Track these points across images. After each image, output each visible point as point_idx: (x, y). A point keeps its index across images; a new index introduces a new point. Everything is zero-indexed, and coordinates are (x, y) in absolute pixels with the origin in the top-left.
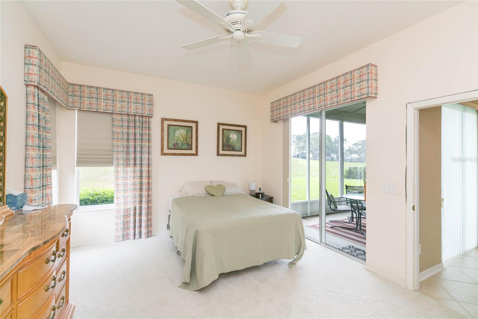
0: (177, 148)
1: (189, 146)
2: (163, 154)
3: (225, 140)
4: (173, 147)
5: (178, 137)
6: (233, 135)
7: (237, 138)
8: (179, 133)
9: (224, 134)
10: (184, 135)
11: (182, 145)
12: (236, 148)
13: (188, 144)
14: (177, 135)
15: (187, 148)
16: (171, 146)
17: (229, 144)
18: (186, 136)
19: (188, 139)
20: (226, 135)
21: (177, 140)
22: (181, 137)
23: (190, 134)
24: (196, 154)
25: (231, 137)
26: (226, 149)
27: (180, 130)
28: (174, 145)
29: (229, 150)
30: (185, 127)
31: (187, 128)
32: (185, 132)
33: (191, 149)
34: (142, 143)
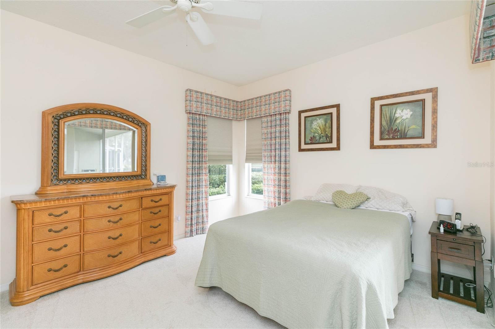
0: (314, 142)
1: (328, 138)
2: (300, 150)
3: (384, 123)
4: (310, 142)
5: (316, 129)
6: (402, 111)
7: (411, 116)
8: (316, 124)
9: (384, 112)
10: (322, 125)
11: (320, 138)
12: (410, 133)
13: (327, 136)
14: (314, 127)
15: (326, 141)
16: (308, 141)
17: (394, 129)
18: (324, 127)
19: (327, 130)
20: (388, 115)
21: (314, 133)
22: (318, 128)
23: (329, 123)
24: (338, 148)
25: (397, 115)
26: (387, 137)
27: (317, 120)
28: (311, 139)
29: (393, 138)
30: (323, 116)
31: (325, 117)
32: (323, 121)
33: (331, 142)
34: (281, 140)
